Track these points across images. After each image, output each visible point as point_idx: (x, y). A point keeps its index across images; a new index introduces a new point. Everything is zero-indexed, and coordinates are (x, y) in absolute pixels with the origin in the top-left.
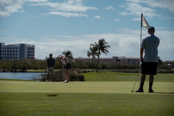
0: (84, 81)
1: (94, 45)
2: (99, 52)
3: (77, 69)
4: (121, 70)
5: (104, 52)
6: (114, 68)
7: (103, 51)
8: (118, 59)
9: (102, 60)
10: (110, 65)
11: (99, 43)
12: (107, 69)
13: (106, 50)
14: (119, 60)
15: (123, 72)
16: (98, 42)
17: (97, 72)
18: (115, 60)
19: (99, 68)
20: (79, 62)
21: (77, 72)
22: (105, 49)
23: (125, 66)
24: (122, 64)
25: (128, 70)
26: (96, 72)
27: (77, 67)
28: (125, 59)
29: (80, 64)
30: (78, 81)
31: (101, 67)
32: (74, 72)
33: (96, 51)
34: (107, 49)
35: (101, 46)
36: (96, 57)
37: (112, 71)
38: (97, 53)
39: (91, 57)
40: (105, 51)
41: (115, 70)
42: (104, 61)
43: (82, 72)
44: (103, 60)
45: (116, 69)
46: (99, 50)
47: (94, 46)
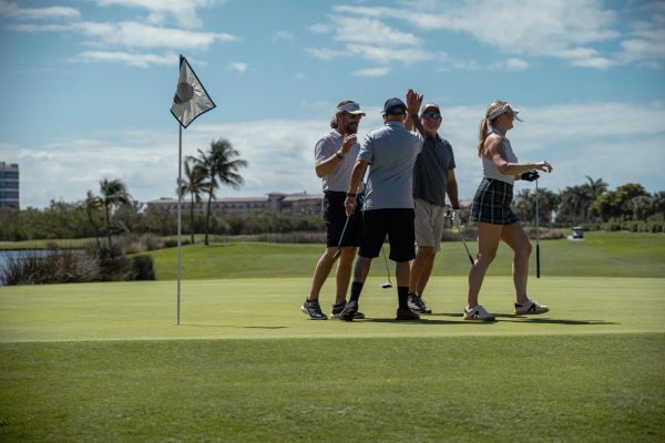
1: (195, 160)
2: (214, 181)
3: (145, 237)
4: (287, 236)
5: (228, 181)
6: (270, 230)
7: (224, 178)
8: (286, 199)
9: (234, 206)
10: (260, 221)
11: (212, 153)
12: (249, 234)
13: (233, 175)
14: (289, 204)
15: (295, 242)
16: (210, 148)
17: (207, 243)
18: (274, 205)
19: (222, 231)
20: (158, 215)
21: (145, 247)
22: (232, 170)
23: (306, 223)
24: (296, 219)
25: (308, 235)
26: (203, 244)
27: (147, 230)
28: (307, 200)
29: (162, 220)
31: (228, 226)
32: (133, 245)
33: (202, 178)
34: (236, 170)
35: (219, 163)
37: (261, 240)
38: (208, 184)
39: (188, 197)
40: (230, 178)
41: (269, 235)
42: (241, 207)
43: (161, 245)
44: (237, 205)
45: (277, 231)
46: (213, 175)
47: (197, 163)
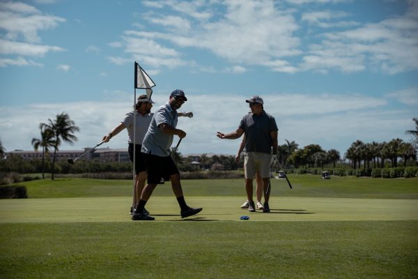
0: (26, 197)
1: (46, 126)
2: (58, 139)
3: (12, 174)
4: (100, 174)
5: (67, 139)
6: (87, 171)
7: (65, 138)
8: (96, 152)
9: (62, 156)
10: (80, 165)
11: (58, 121)
12: (74, 173)
13: (70, 136)
14: (98, 155)
15: (106, 178)
16: (56, 119)
17: (53, 178)
18: (88, 157)
19: (57, 172)
20: (16, 160)
21: (13, 180)
22: (70, 133)
23: (110, 166)
24: (103, 163)
25: (114, 174)
26: (50, 179)
27: (12, 170)
28: (109, 152)
29: (18, 164)
30: (14, 198)
31: (60, 168)
32: (5, 179)
33: (50, 137)
34: (73, 132)
35: (62, 127)
36: (51, 149)
37: (83, 177)
38: (53, 142)
39: (41, 149)
40: (69, 138)
41: (89, 174)
42: (67, 156)
43: (21, 179)
44: (64, 155)
45: (92, 172)
46: (57, 136)
47: (47, 128)
